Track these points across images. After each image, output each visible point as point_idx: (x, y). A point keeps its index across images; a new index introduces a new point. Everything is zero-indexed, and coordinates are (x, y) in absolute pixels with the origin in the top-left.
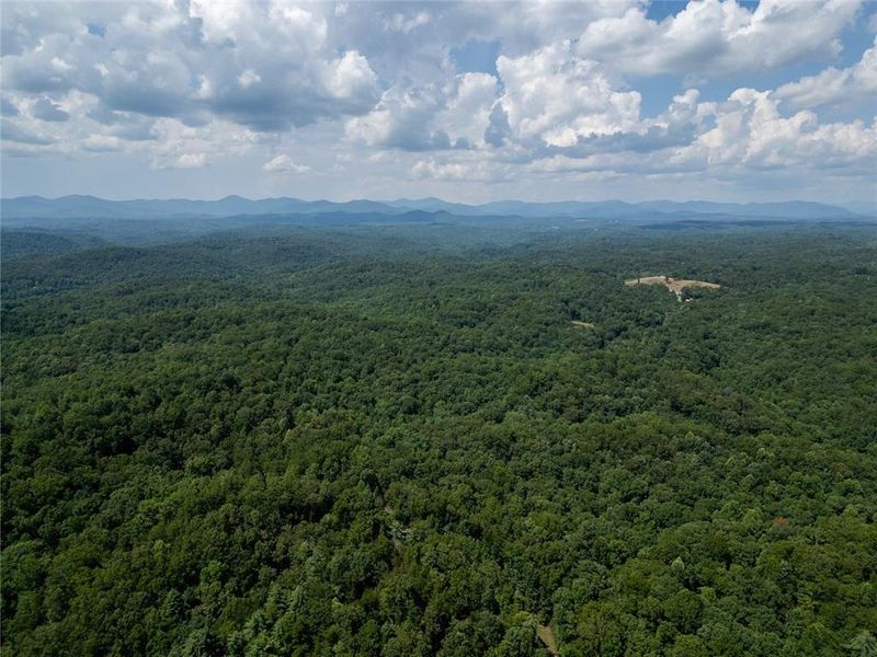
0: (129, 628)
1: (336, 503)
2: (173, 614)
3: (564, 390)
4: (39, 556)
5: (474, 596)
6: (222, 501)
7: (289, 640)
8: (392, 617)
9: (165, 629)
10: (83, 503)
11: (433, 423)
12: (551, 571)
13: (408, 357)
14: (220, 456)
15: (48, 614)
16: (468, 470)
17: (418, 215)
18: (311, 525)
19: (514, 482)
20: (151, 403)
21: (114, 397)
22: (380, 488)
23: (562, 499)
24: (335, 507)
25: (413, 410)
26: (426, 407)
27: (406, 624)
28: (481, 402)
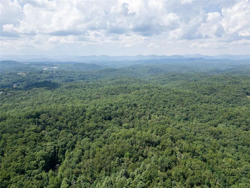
0: (107, 165)
1: (161, 143)
2: (117, 163)
3: (241, 119)
4: (90, 142)
5: (202, 180)
6: (131, 137)
7: (146, 178)
8: (176, 179)
9: (115, 167)
10: (99, 131)
11: (192, 124)
12: (231, 178)
13: (186, 103)
14: (131, 124)
15: (90, 157)
16: (204, 141)
17: (193, 59)
18: (153, 148)
19: (220, 147)
20: (116, 108)
21: (108, 106)
22: (174, 141)
23: (237, 155)
24: (161, 144)
25: (186, 119)
26: (190, 119)
27: (180, 183)
28: (209, 120)
